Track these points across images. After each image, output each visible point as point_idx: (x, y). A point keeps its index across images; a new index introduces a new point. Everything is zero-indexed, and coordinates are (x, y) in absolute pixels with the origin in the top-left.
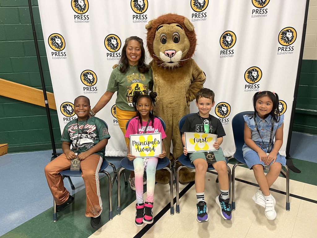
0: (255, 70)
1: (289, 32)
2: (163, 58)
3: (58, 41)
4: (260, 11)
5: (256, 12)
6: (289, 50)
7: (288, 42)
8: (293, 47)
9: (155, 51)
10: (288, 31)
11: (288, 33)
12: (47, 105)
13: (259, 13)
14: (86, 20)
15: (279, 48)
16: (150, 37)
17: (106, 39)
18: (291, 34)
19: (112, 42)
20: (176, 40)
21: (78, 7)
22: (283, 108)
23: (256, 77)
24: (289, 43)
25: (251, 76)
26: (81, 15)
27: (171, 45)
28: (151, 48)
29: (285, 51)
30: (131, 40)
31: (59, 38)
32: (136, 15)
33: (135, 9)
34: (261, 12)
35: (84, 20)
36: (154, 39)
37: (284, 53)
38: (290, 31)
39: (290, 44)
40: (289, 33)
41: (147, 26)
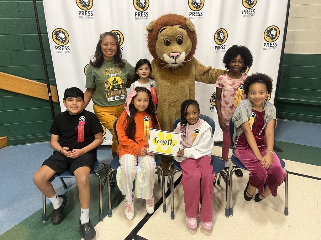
2: (168, 60)
3: (62, 36)
7: (272, 39)
9: (158, 53)
10: (272, 29)
11: (272, 31)
12: (51, 98)
14: (90, 16)
18: (275, 31)
20: (180, 42)
21: (82, 4)
27: (175, 47)
28: (154, 50)
31: (63, 33)
32: (138, 13)
33: (137, 7)
35: (88, 16)
36: (156, 41)
38: (274, 29)
39: (274, 40)
41: (148, 27)
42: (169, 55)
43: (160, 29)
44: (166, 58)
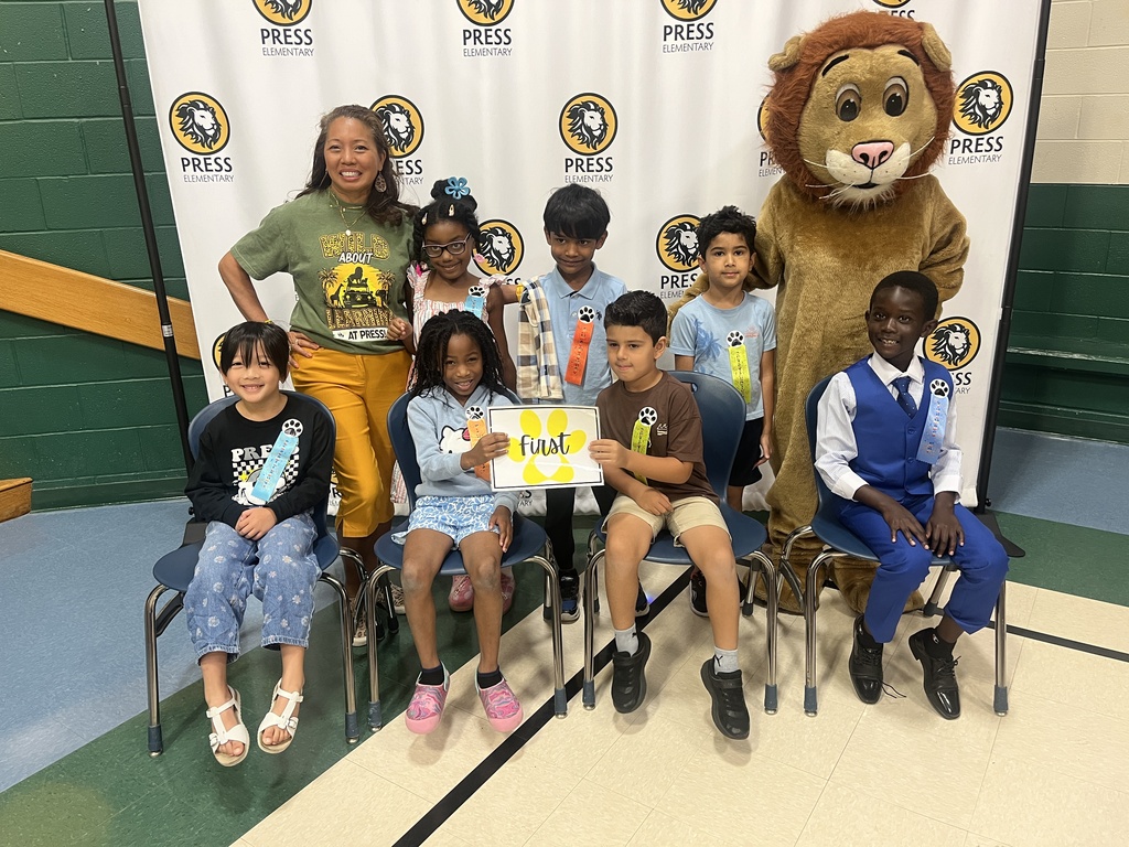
1: (986, 88)
2: (844, 171)
3: (204, 119)
6: (989, 148)
7: (984, 121)
8: (1000, 140)
10: (983, 84)
11: (983, 92)
14: (303, 46)
19: (393, 123)
20: (895, 107)
21: (273, 2)
22: (969, 344)
24: (987, 127)
27: (879, 122)
29: (974, 154)
31: (206, 108)
33: (471, 10)
35: (294, 46)
37: (970, 160)
38: (990, 85)
39: (991, 127)
40: (988, 92)
41: (778, 58)
42: (850, 153)
43: (824, 61)
44: (839, 163)
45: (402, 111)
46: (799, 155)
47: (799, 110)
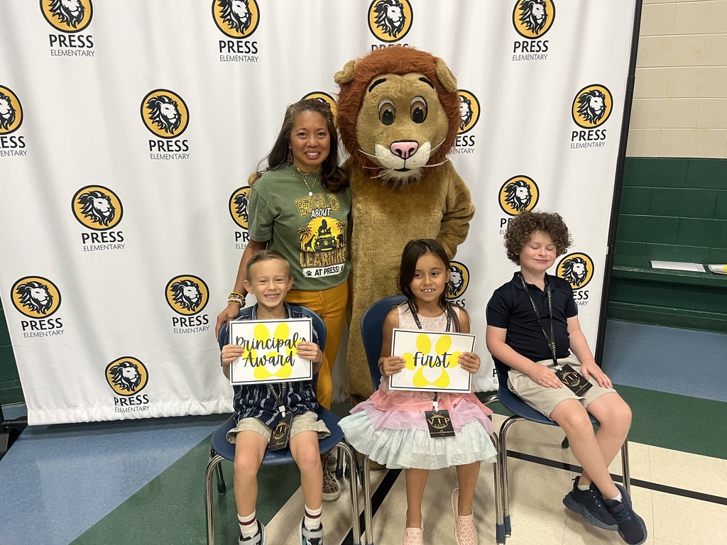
0: (522, 184)
1: (595, 96)
2: (386, 160)
4: (532, 46)
5: (523, 47)
6: (597, 137)
7: (594, 119)
8: (604, 132)
9: (360, 142)
10: (593, 93)
11: (593, 99)
13: (529, 50)
14: (85, 49)
15: (575, 134)
16: (349, 106)
17: (147, 101)
18: (600, 100)
19: (163, 111)
20: (419, 117)
21: (60, 14)
22: (586, 271)
23: (526, 200)
24: (595, 123)
25: (513, 198)
26: (70, 36)
27: (407, 127)
28: (351, 133)
29: (587, 141)
30: (303, 113)
32: (229, 42)
34: (533, 49)
35: (77, 48)
36: (359, 110)
37: (584, 146)
38: (597, 94)
39: (598, 123)
40: (596, 99)
41: (340, 75)
42: (389, 148)
43: (370, 81)
44: (383, 153)
45: (170, 102)
46: (357, 146)
47: (355, 114)
